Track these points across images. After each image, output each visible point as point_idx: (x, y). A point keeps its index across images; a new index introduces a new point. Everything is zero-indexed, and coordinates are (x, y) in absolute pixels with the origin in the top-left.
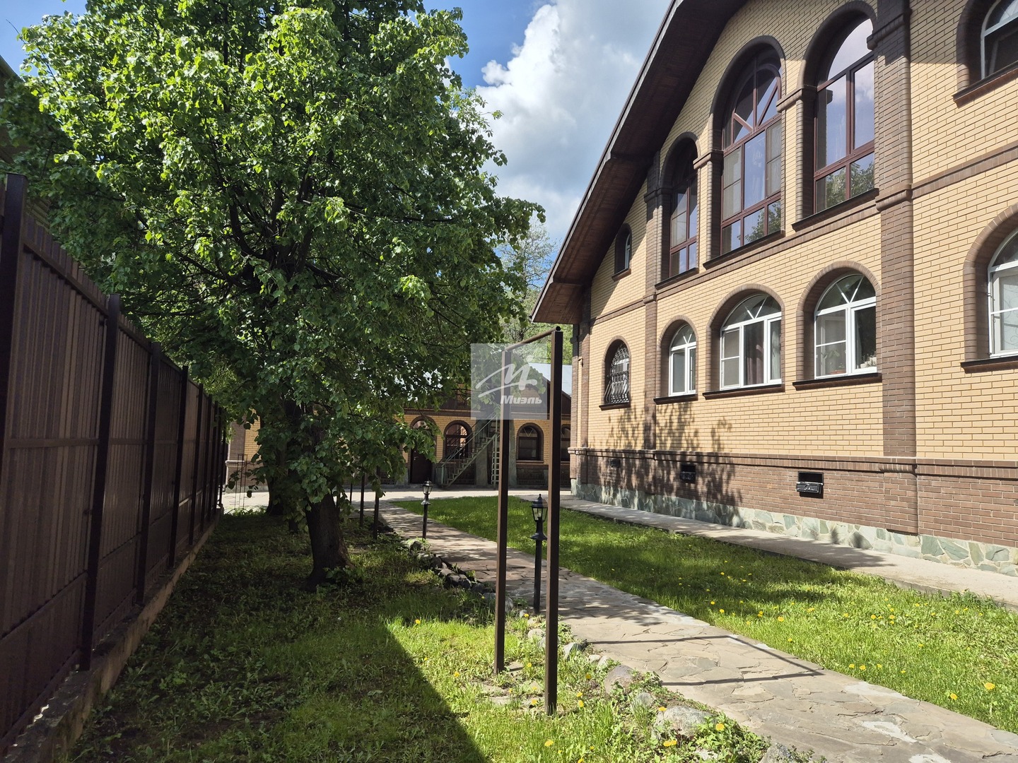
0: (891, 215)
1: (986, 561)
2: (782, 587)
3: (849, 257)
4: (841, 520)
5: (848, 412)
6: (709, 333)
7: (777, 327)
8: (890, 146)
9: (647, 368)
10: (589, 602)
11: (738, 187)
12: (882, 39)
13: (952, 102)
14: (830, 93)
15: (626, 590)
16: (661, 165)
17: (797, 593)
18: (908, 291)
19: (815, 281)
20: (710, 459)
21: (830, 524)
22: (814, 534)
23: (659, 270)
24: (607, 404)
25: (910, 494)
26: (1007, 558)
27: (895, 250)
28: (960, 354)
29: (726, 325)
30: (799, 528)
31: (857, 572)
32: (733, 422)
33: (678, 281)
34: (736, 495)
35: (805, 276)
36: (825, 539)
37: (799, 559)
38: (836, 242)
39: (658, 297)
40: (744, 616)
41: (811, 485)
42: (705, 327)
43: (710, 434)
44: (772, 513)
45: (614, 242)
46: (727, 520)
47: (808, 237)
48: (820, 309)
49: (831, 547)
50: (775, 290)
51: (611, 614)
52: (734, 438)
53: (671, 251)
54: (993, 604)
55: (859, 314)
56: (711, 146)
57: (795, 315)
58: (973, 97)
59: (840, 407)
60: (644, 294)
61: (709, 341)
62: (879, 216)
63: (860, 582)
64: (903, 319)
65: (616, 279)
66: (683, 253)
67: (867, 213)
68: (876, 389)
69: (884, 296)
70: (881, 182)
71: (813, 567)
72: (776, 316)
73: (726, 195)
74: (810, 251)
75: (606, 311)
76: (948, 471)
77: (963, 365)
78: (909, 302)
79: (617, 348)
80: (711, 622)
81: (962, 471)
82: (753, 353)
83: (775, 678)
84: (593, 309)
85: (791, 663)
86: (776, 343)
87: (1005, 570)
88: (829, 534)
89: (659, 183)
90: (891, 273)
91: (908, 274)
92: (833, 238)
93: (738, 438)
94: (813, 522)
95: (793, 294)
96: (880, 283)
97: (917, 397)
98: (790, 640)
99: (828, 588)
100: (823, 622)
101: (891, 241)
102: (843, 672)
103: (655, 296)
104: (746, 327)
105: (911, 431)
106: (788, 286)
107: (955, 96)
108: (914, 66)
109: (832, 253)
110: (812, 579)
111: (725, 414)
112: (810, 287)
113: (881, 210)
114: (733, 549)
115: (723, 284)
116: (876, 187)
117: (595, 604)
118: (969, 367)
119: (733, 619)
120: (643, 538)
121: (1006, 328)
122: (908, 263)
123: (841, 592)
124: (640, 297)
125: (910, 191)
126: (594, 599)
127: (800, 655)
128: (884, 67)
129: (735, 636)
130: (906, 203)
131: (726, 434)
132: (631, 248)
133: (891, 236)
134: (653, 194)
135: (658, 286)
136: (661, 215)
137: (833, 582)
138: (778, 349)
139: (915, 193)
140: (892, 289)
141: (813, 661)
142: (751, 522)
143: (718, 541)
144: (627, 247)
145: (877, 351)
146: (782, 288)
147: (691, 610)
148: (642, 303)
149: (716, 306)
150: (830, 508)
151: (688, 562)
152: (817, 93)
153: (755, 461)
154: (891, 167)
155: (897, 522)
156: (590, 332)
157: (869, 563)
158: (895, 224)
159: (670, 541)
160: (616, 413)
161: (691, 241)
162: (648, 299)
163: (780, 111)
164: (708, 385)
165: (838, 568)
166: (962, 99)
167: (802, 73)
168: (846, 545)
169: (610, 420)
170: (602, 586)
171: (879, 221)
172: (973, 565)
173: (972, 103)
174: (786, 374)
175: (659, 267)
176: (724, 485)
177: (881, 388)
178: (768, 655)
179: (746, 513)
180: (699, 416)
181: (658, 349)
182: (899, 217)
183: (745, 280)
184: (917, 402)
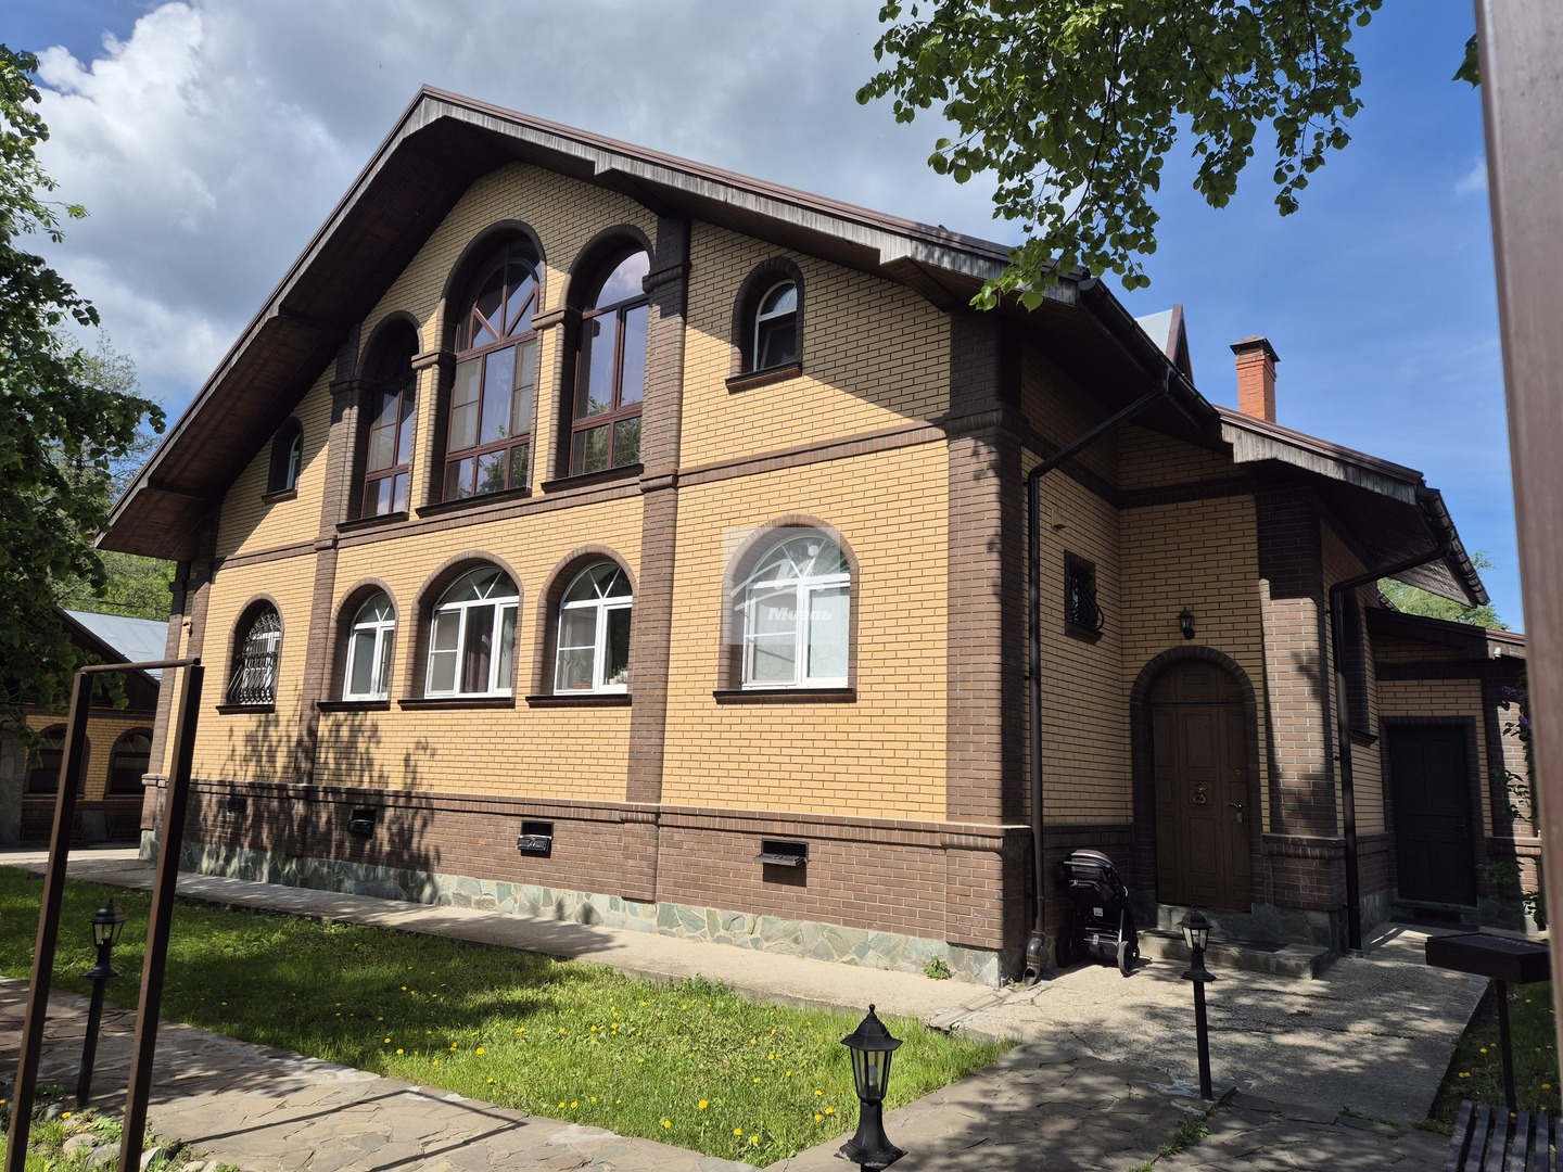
0: (654, 500)
1: (722, 932)
2: (486, 998)
3: (606, 541)
4: (569, 887)
5: (589, 741)
6: (416, 612)
7: (512, 615)
8: (659, 417)
9: (311, 652)
10: (182, 1071)
11: (473, 411)
12: (658, 285)
13: (724, 385)
14: (597, 325)
15: (246, 1038)
16: (362, 346)
17: (505, 1005)
18: (667, 597)
19: (564, 564)
20: (396, 801)
21: (555, 893)
22: (534, 909)
23: (346, 502)
24: (231, 705)
25: (651, 850)
26: (743, 926)
27: (655, 545)
28: (713, 682)
29: (443, 602)
30: (516, 902)
31: (583, 962)
32: (437, 746)
33: (375, 525)
34: (432, 854)
35: (552, 555)
36: (548, 914)
37: (512, 949)
38: (593, 518)
39: (340, 544)
40: (431, 1054)
41: (537, 839)
42: (410, 602)
43: (402, 763)
44: (482, 881)
45: (271, 442)
46: (415, 893)
47: (560, 503)
48: (567, 601)
49: (554, 927)
50: (514, 566)
51: (220, 1085)
52: (439, 770)
53: (368, 478)
54: (724, 989)
55: (613, 614)
56: (439, 343)
57: (535, 605)
58: (744, 388)
59: (581, 734)
60: (316, 534)
61: (415, 623)
62: (642, 497)
63: (584, 977)
64: (659, 630)
65: (270, 500)
66: (385, 485)
67: (629, 491)
68: (623, 714)
69: (641, 599)
70: (647, 458)
71: (529, 961)
72: (512, 601)
73: (456, 417)
74: (561, 524)
75: (242, 550)
76: (692, 821)
77: (716, 694)
78: (667, 610)
79: (259, 612)
80: (382, 1072)
81: (706, 822)
82: (477, 646)
83: (466, 1143)
84: (221, 542)
85: (489, 1115)
86: (509, 637)
87: (739, 942)
88: (553, 908)
89: (356, 372)
90: (651, 572)
91: (668, 577)
92: (590, 513)
93: (445, 770)
94: (533, 891)
95: (535, 575)
96: (638, 581)
97: (667, 727)
98: (489, 1081)
99: (545, 990)
100: (534, 1046)
101: (653, 532)
102: (551, 1115)
103: (336, 541)
104: (470, 609)
105: (657, 771)
106: (531, 564)
107: (727, 381)
108: (690, 331)
109: (586, 531)
110: (525, 980)
111: (429, 734)
112: (557, 571)
113: (645, 491)
114: (421, 943)
115: (443, 544)
116: (641, 462)
117: (193, 1072)
118: (721, 697)
119: (416, 1062)
120: (277, 937)
121: (759, 654)
122: (669, 563)
123: (560, 994)
124: (310, 537)
125: (676, 477)
126: (189, 1064)
127: (502, 1101)
128: (658, 319)
129: (416, 1089)
130: (672, 490)
131: (427, 764)
132: (300, 456)
133: (654, 526)
134: (345, 386)
135: (341, 528)
136: (355, 420)
137: (552, 981)
138: (511, 644)
139: (682, 481)
140: (650, 592)
141: (516, 1106)
142: (451, 896)
143: (400, 931)
144: (294, 454)
145: (629, 666)
146: (523, 565)
147: (353, 1057)
148: (312, 549)
149: (430, 573)
150: (558, 871)
151: (350, 974)
152: (582, 321)
153: (466, 805)
154: (658, 443)
155: (633, 887)
156: (211, 580)
157: (596, 946)
158: (659, 512)
159: (323, 938)
160: (244, 723)
161: (399, 471)
162: (323, 544)
163: (537, 329)
164: (408, 689)
165: (561, 958)
166: (735, 386)
167: (566, 290)
168: (572, 922)
169: (231, 731)
170: (205, 1037)
171: (642, 504)
172: (709, 938)
173: (742, 394)
174: (519, 684)
175: (346, 497)
176: (415, 840)
177: (630, 714)
178: (460, 1110)
179: (447, 882)
180: (388, 734)
181: (333, 624)
182: (663, 505)
183: (473, 544)
184: (667, 735)
